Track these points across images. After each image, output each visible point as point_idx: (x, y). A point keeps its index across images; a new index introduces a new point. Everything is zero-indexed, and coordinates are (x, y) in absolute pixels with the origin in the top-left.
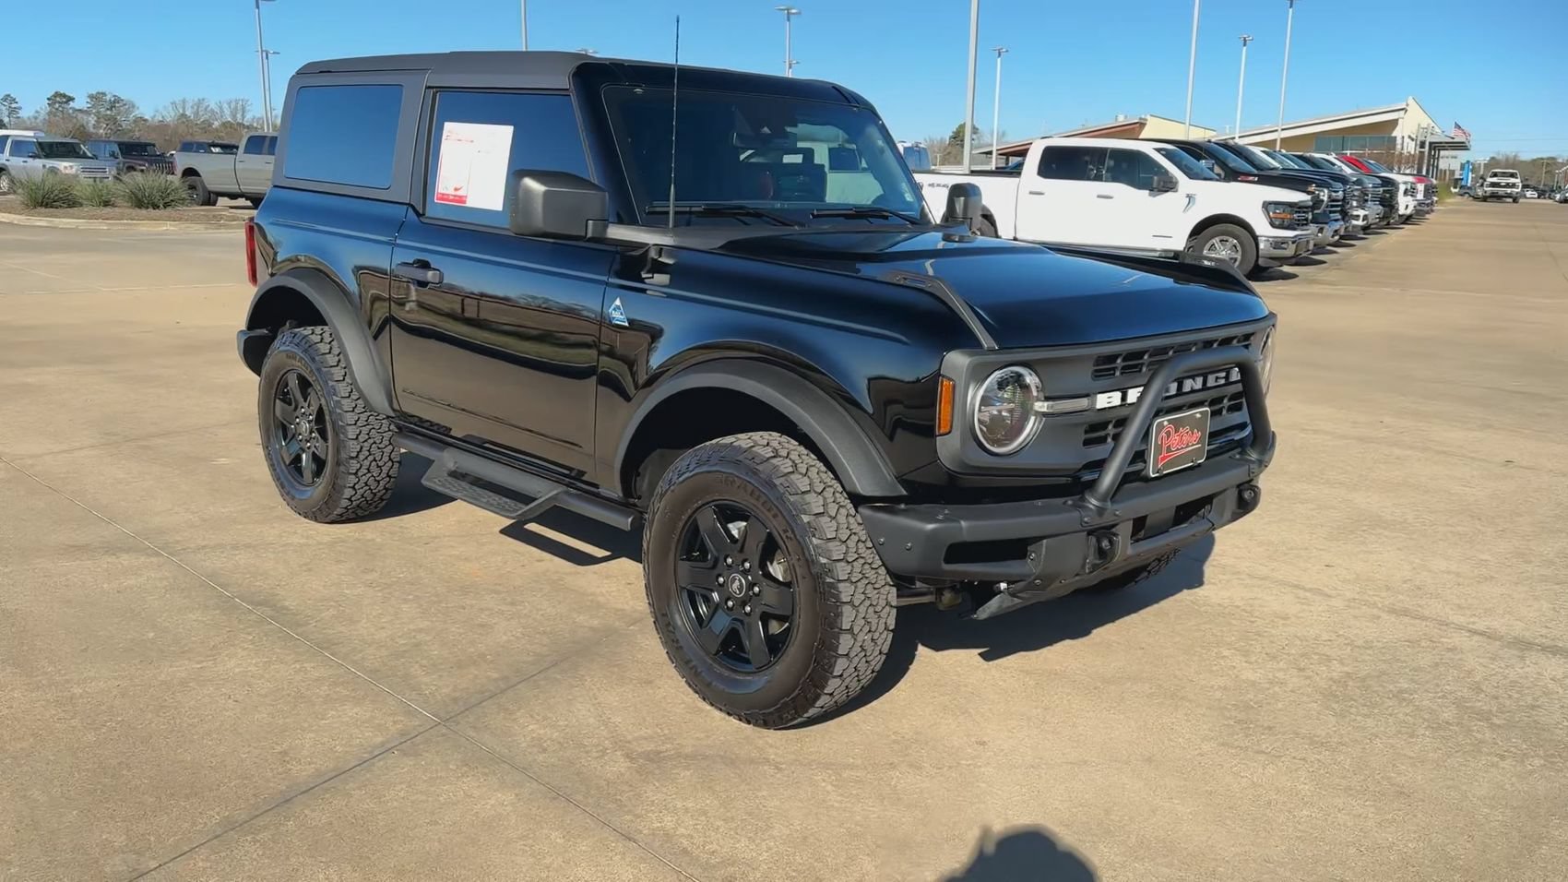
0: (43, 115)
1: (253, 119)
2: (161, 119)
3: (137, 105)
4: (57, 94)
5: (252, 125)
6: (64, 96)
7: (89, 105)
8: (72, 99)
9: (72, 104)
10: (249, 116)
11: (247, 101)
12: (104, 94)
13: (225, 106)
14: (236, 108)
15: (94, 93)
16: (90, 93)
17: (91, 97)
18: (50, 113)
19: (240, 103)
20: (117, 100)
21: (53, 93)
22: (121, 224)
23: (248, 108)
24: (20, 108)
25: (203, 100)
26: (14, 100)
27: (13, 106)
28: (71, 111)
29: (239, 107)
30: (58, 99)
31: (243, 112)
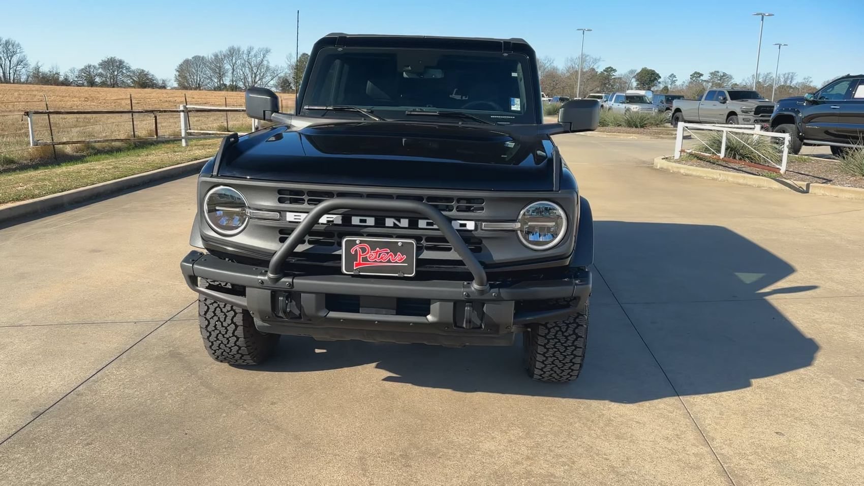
0: (686, 83)
1: (796, 84)
2: (745, 84)
3: (734, 77)
4: (696, 73)
5: (796, 87)
6: (699, 73)
7: (710, 78)
8: (702, 75)
9: (702, 78)
10: (794, 82)
11: (795, 74)
12: (718, 72)
13: (782, 76)
14: (788, 77)
15: (713, 71)
16: (711, 72)
17: (711, 74)
18: (691, 83)
19: (791, 74)
20: (725, 75)
21: (693, 72)
22: (613, 135)
23: (795, 77)
24: (677, 80)
25: (770, 73)
26: (675, 77)
27: (674, 79)
28: (700, 81)
29: (790, 77)
30: (695, 75)
31: (792, 78)
